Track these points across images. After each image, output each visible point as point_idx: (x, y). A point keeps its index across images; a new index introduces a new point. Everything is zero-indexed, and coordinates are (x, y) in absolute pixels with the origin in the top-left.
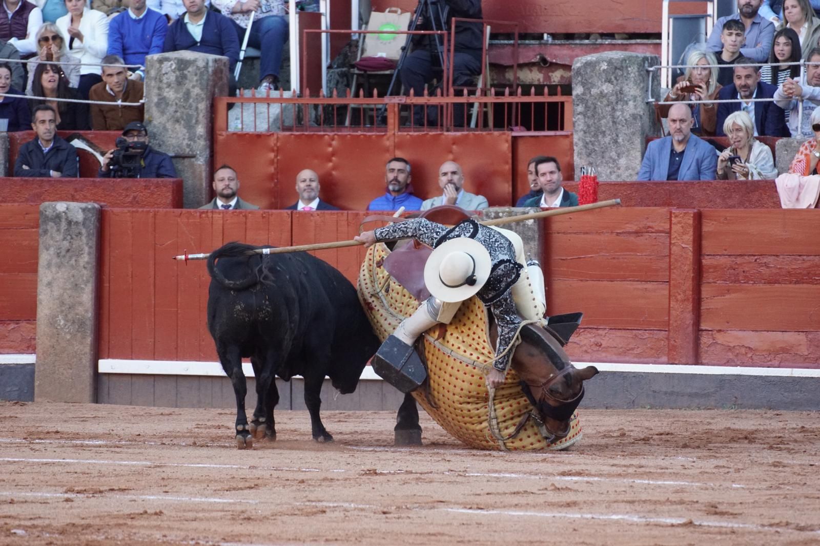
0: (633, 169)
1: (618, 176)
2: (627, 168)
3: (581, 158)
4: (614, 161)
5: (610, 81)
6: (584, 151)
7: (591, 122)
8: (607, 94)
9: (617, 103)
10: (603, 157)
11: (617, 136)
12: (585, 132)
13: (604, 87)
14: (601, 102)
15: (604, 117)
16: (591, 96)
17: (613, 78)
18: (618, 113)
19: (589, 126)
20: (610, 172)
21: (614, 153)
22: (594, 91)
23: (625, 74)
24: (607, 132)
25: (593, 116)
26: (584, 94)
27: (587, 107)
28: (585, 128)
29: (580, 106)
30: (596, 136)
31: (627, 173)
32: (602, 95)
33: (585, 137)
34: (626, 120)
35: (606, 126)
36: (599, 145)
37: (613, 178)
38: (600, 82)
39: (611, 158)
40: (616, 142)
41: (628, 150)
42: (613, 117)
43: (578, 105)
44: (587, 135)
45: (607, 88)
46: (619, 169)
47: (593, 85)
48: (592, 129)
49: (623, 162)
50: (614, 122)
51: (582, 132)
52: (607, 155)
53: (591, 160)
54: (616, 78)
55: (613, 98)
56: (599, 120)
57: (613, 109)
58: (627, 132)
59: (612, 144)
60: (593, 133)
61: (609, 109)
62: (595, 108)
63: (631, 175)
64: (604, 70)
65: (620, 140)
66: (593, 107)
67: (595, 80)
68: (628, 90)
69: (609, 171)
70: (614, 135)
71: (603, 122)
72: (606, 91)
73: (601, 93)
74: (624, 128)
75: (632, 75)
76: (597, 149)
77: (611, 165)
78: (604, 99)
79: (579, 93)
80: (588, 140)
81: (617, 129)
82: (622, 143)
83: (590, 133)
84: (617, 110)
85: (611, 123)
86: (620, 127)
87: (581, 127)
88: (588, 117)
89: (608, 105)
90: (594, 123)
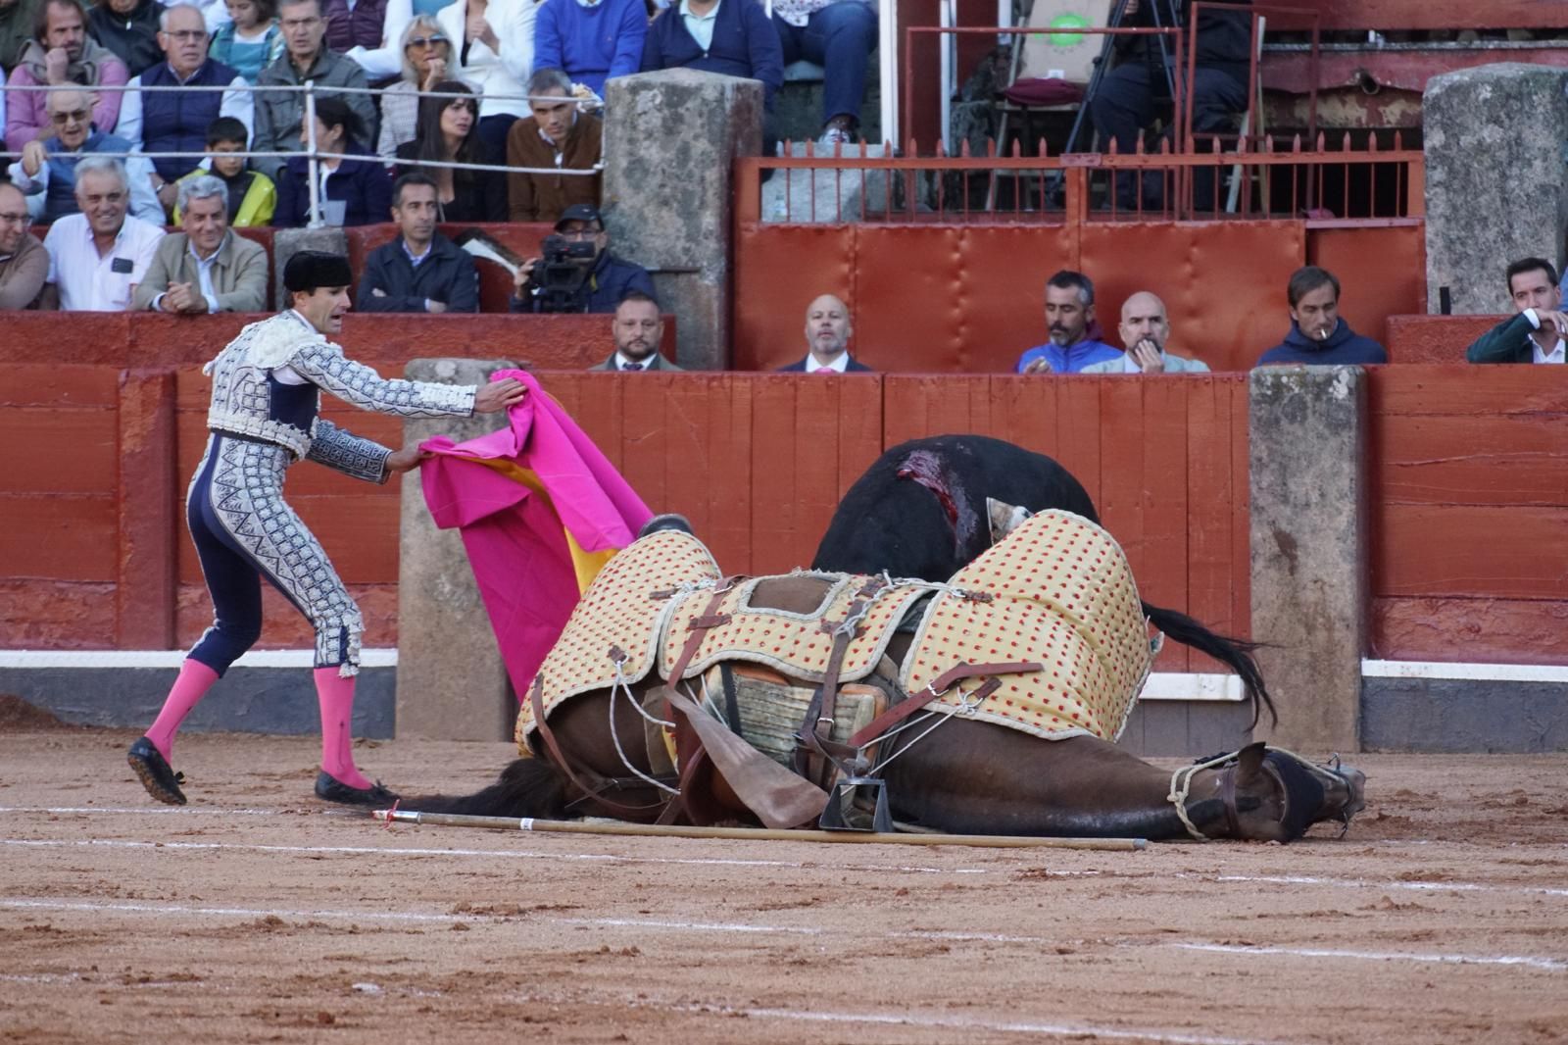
3: (1439, 270)
5: (1497, 121)
6: (1446, 257)
7: (1459, 201)
8: (1490, 145)
9: (1510, 164)
10: (1483, 268)
11: (1511, 226)
12: (1448, 220)
13: (1485, 133)
14: (1480, 162)
15: (1485, 191)
16: (1460, 149)
17: (1502, 115)
18: (1513, 184)
19: (1455, 208)
20: (1497, 297)
22: (1466, 140)
23: (1527, 108)
24: (1492, 219)
25: (1464, 188)
26: (1446, 146)
27: (1451, 171)
28: (1448, 213)
29: (1439, 169)
30: (1469, 226)
32: (1481, 148)
33: (1449, 229)
34: (1527, 195)
35: (1488, 208)
36: (1476, 244)
37: (1503, 308)
38: (1477, 124)
39: (1498, 269)
40: (1508, 238)
42: (1503, 190)
43: (1435, 168)
44: (1453, 224)
45: (1490, 134)
47: (1464, 129)
48: (1463, 212)
50: (1505, 201)
51: (1443, 220)
52: (1491, 264)
53: (1459, 272)
54: (1508, 115)
55: (1503, 155)
56: (1476, 196)
57: (1504, 176)
58: (1529, 219)
59: (1500, 244)
60: (1463, 222)
61: (1494, 175)
62: (1468, 173)
64: (1486, 101)
65: (1516, 235)
66: (1463, 171)
67: (1468, 119)
68: (1532, 137)
69: (1494, 295)
70: (1505, 226)
71: (1483, 199)
72: (1489, 140)
73: (1480, 143)
74: (1524, 211)
75: (1541, 109)
76: (1470, 252)
77: (1498, 283)
78: (1486, 156)
79: (1438, 145)
80: (1453, 235)
81: (1510, 213)
82: (1520, 241)
83: (1457, 222)
84: (1510, 177)
85: (1498, 203)
86: (1516, 208)
87: (1440, 210)
88: (1455, 191)
89: (1493, 168)
90: (1466, 202)
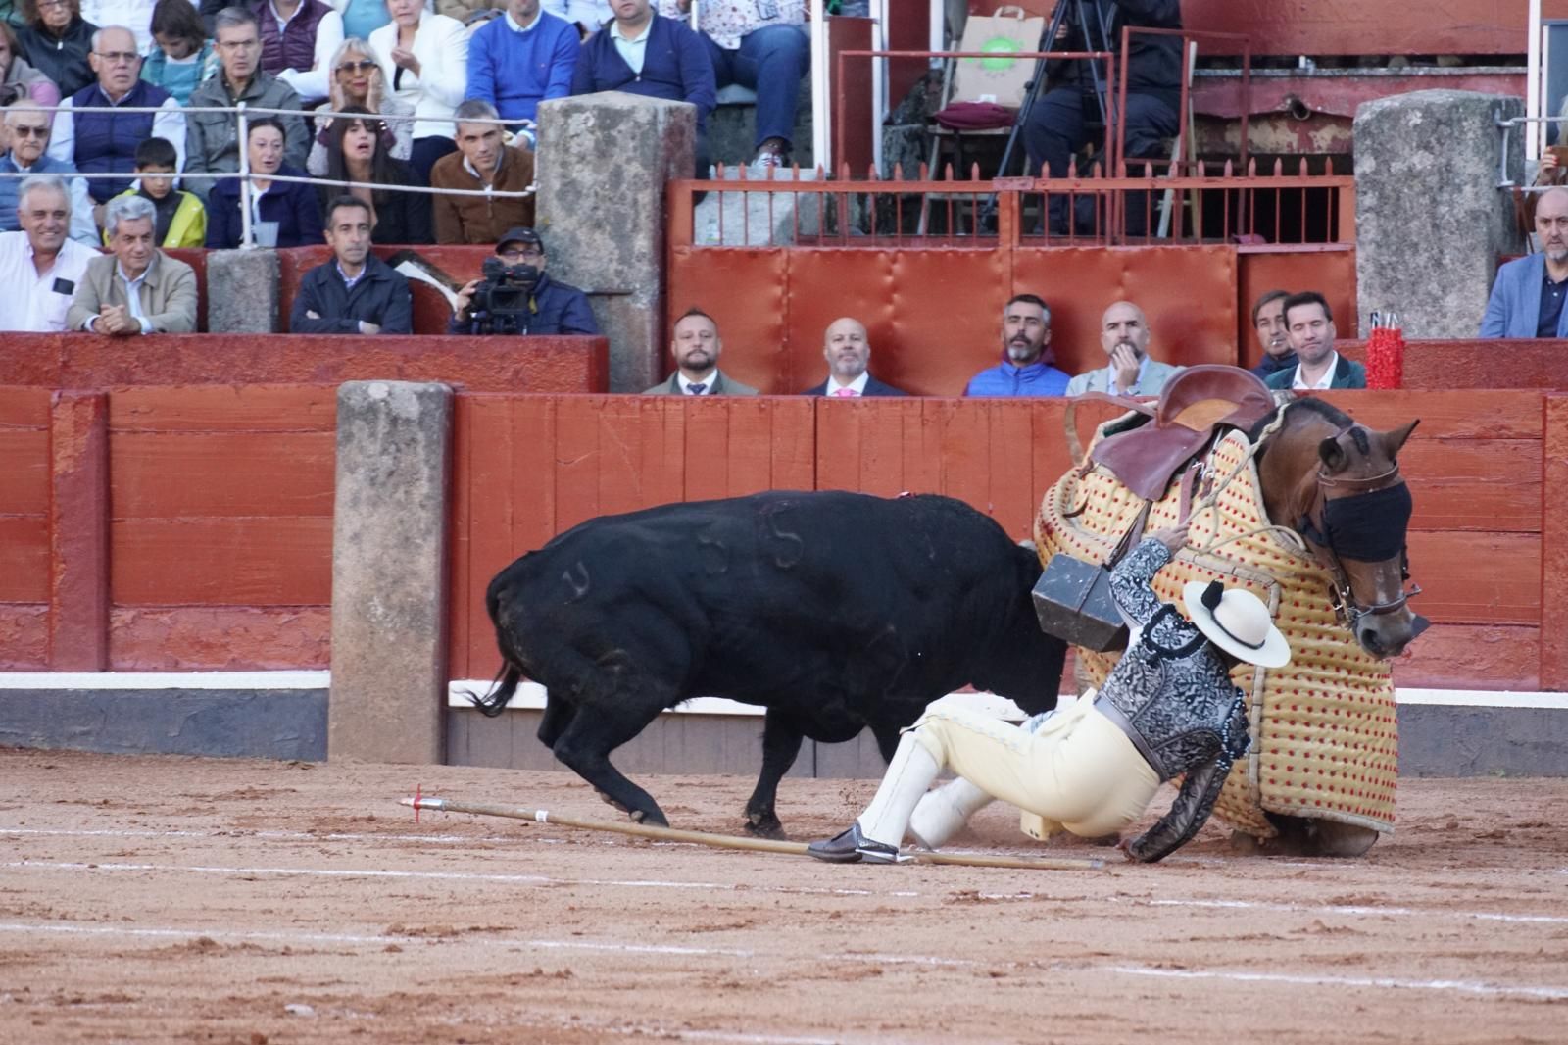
0: (1472, 316)
1: (1443, 330)
2: (1460, 315)
3: (1370, 295)
4: (1436, 299)
5: (1427, 147)
6: (1377, 282)
7: (1390, 226)
8: (1420, 172)
9: (1441, 189)
10: (1414, 294)
11: (1441, 252)
12: (1379, 246)
13: (1416, 159)
14: (1411, 188)
15: (1415, 216)
16: (1391, 175)
17: (1432, 140)
18: (1443, 209)
19: (1386, 234)
20: (1428, 323)
21: (1435, 285)
22: (1397, 166)
23: (1457, 134)
24: (1423, 245)
25: (1394, 213)
26: (1376, 172)
27: (1382, 197)
28: (1379, 238)
29: (1370, 195)
30: (1399, 252)
31: (1460, 324)
32: (1411, 174)
33: (1381, 254)
34: (1458, 221)
35: (1419, 234)
36: (1407, 269)
37: (1434, 334)
38: (1408, 149)
39: (1429, 294)
40: (1438, 264)
41: (1463, 280)
42: (1433, 215)
43: (1365, 193)
44: (1384, 250)
45: (1421, 160)
46: (1444, 315)
47: (1395, 155)
48: (1393, 239)
49: (1451, 301)
50: (1435, 226)
51: (1373, 246)
52: (1421, 289)
53: (1390, 297)
54: (1438, 141)
55: (1433, 181)
56: (1407, 222)
57: (1434, 201)
58: (1459, 245)
59: (1430, 269)
60: (1394, 248)
61: (1425, 200)
62: (1399, 199)
63: (1467, 327)
64: (1416, 126)
65: (1447, 260)
66: (1393, 195)
67: (1399, 144)
68: (1462, 164)
69: (1424, 321)
70: (1435, 251)
71: (1414, 224)
72: (1419, 167)
73: (1410, 169)
74: (1455, 237)
75: (1470, 135)
76: (1400, 277)
77: (1429, 309)
78: (1416, 182)
79: (1368, 170)
80: (1384, 260)
81: (1440, 239)
82: (1450, 266)
83: (1388, 248)
84: (1440, 203)
85: (1429, 229)
86: (1447, 234)
87: (1370, 236)
88: (1385, 216)
89: (1424, 194)
90: (1397, 228)
